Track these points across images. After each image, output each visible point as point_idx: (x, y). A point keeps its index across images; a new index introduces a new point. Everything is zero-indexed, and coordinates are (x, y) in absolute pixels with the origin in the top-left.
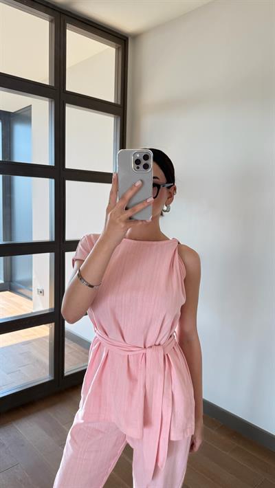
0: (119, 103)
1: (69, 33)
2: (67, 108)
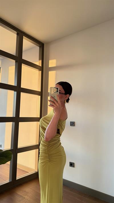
0: (41, 66)
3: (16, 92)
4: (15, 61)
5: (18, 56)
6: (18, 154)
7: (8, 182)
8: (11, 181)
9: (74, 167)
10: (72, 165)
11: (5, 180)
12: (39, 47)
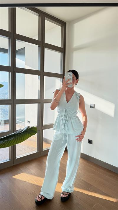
0: (63, 48)
1: (46, 21)
2: (45, 49)
3: (40, 77)
4: (38, 46)
5: (40, 40)
6: (44, 130)
7: (36, 152)
8: (38, 152)
9: (92, 144)
10: (90, 142)
11: (34, 151)
12: (61, 27)
